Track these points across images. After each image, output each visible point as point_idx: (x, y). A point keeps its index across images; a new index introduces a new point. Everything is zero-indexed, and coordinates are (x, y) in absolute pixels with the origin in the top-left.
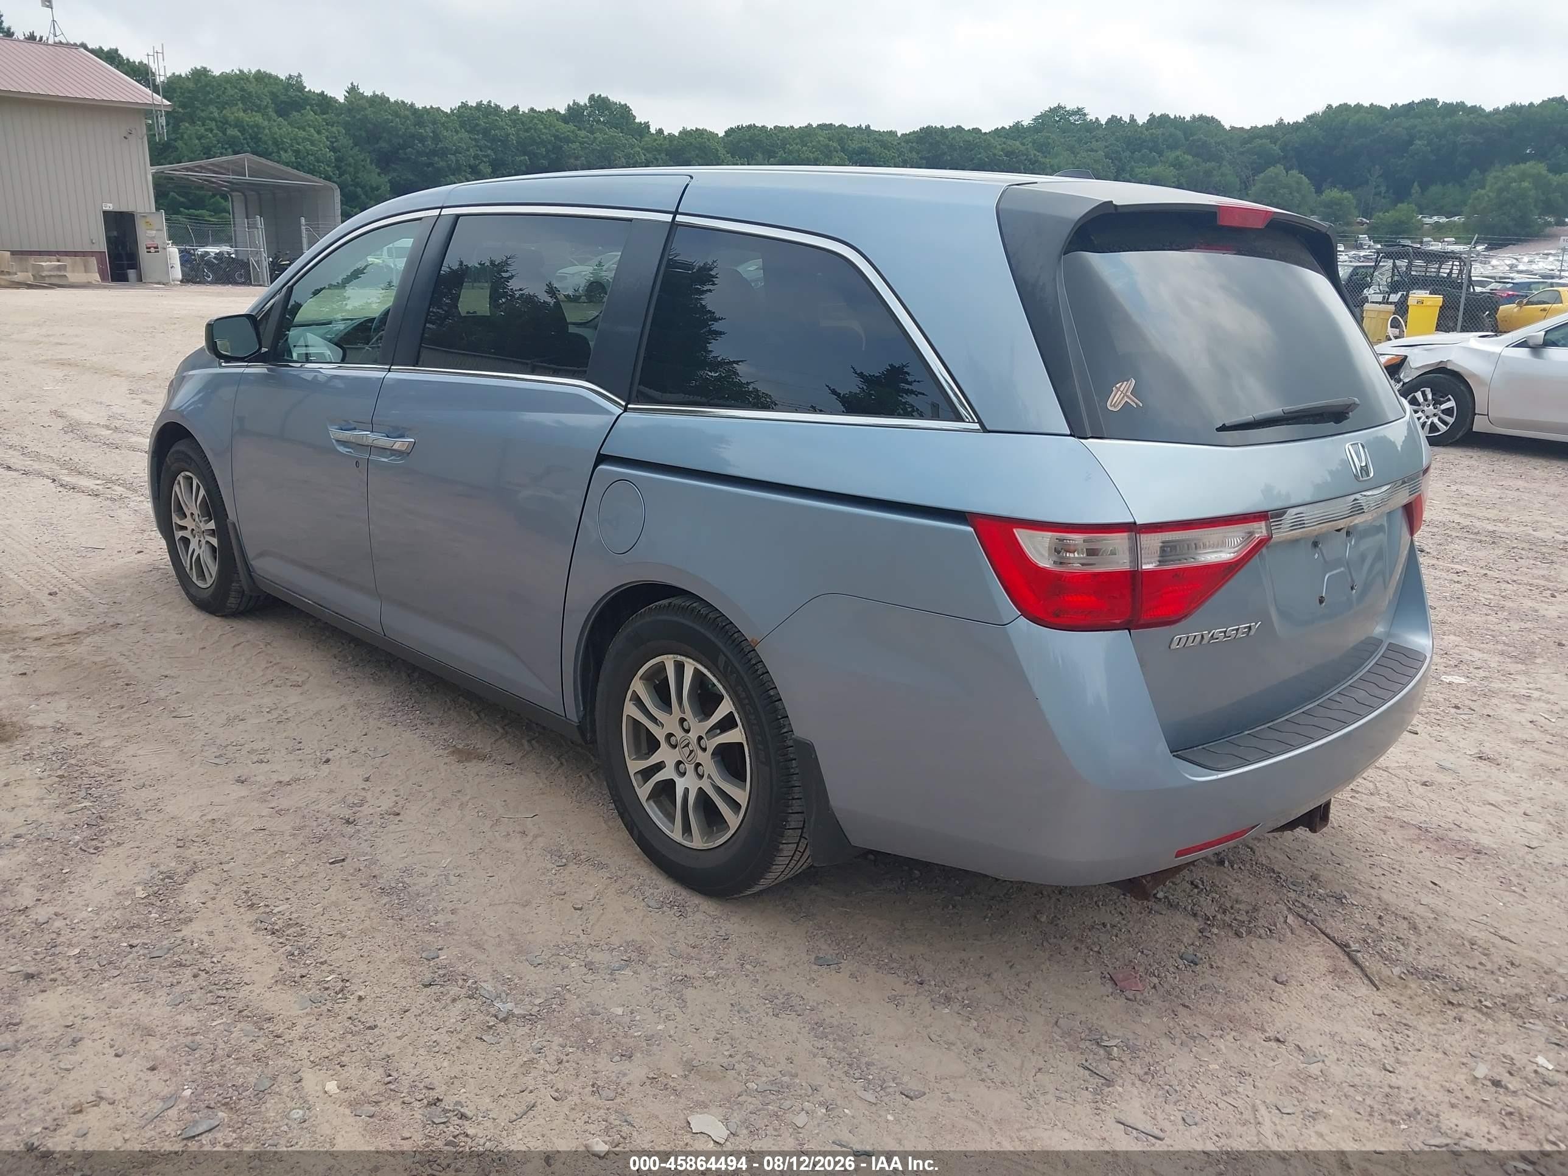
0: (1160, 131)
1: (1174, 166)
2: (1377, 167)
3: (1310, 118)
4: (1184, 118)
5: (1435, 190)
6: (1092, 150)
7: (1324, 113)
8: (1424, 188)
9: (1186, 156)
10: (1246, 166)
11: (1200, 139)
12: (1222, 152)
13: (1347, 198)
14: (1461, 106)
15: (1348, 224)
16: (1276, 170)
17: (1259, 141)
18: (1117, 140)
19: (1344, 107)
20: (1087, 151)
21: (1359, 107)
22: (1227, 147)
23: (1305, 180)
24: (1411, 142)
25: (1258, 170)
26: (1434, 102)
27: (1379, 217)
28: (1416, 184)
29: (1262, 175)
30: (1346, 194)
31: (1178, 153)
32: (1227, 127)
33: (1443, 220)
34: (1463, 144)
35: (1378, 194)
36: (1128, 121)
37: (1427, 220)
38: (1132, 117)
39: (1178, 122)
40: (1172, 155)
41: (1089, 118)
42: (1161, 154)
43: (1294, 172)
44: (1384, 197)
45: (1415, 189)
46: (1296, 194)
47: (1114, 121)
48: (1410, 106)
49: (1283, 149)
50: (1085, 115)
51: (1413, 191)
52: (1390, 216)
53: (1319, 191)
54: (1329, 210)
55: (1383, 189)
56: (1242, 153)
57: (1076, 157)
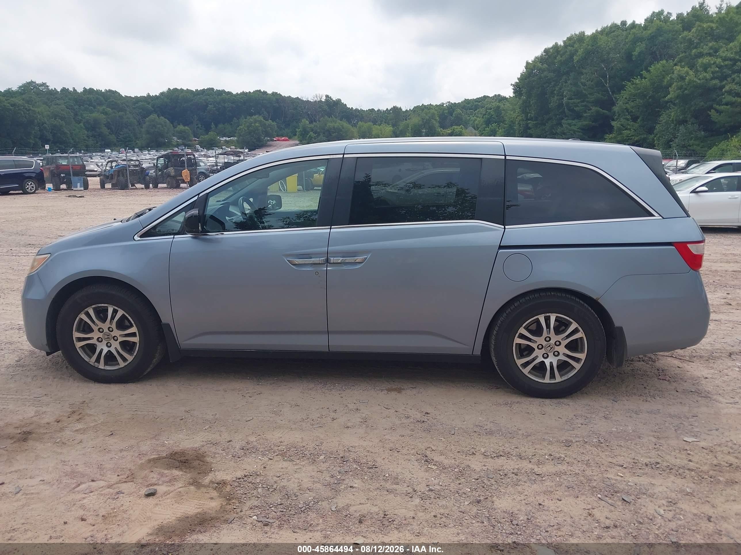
0: (91, 96)
1: (103, 113)
2: (195, 116)
3: (162, 94)
4: (101, 90)
5: (220, 126)
6: (57, 104)
7: (167, 91)
8: (216, 126)
9: (108, 109)
10: (137, 114)
11: (113, 101)
12: (125, 107)
13: (187, 129)
14: (223, 91)
15: (191, 141)
16: (153, 116)
17: (141, 103)
18: (69, 99)
19: (176, 90)
20: (56, 105)
21: (182, 90)
22: (126, 105)
23: (167, 121)
24: (207, 106)
25: (145, 117)
26: (213, 89)
27: (202, 137)
28: (212, 123)
29: (147, 119)
30: (186, 127)
31: (104, 107)
32: (123, 96)
33: (227, 139)
34: (228, 107)
35: (198, 127)
36: (72, 91)
37: (221, 139)
38: (74, 88)
39: (98, 92)
40: (101, 108)
41: (50, 88)
42: (94, 107)
43: (162, 117)
44: (201, 129)
45: (213, 126)
46: (165, 128)
47: (64, 90)
48: (203, 91)
49: (153, 107)
50: (48, 86)
51: (212, 126)
52: (206, 137)
53: (175, 127)
54: (180, 135)
55: (200, 126)
56: (134, 108)
57: (50, 108)
